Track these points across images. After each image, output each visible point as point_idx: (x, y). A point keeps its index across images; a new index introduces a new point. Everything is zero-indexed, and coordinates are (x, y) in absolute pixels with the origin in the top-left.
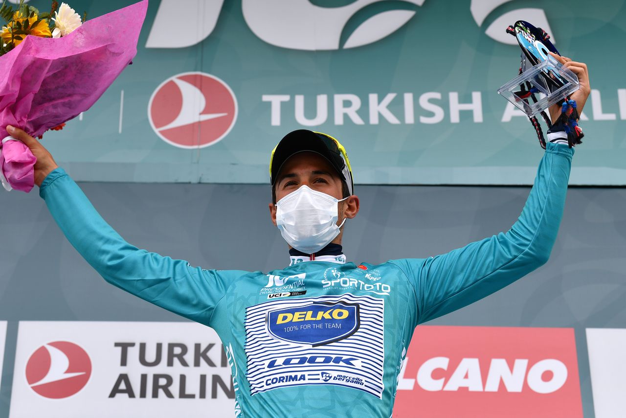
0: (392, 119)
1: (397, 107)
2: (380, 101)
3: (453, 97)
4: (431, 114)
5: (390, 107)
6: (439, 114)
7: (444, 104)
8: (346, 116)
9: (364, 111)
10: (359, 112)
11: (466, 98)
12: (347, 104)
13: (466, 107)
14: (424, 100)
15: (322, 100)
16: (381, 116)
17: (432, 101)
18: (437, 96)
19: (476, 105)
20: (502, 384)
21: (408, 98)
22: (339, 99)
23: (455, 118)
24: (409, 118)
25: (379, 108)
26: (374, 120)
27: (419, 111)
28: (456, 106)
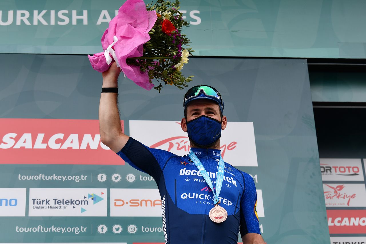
0: (44, 23)
1: (47, 17)
2: (39, 14)
3: (74, 12)
4: (63, 21)
5: (43, 17)
6: (67, 20)
7: (70, 16)
8: (22, 21)
9: (31, 19)
10: (28, 19)
11: (80, 13)
12: (23, 15)
13: (80, 17)
14: (60, 14)
15: (11, 13)
16: (39, 21)
17: (64, 14)
18: (66, 12)
19: (85, 17)
20: (88, 146)
21: (53, 12)
22: (19, 12)
23: (74, 22)
24: (53, 22)
25: (38, 17)
26: (35, 23)
27: (57, 19)
28: (75, 17)
